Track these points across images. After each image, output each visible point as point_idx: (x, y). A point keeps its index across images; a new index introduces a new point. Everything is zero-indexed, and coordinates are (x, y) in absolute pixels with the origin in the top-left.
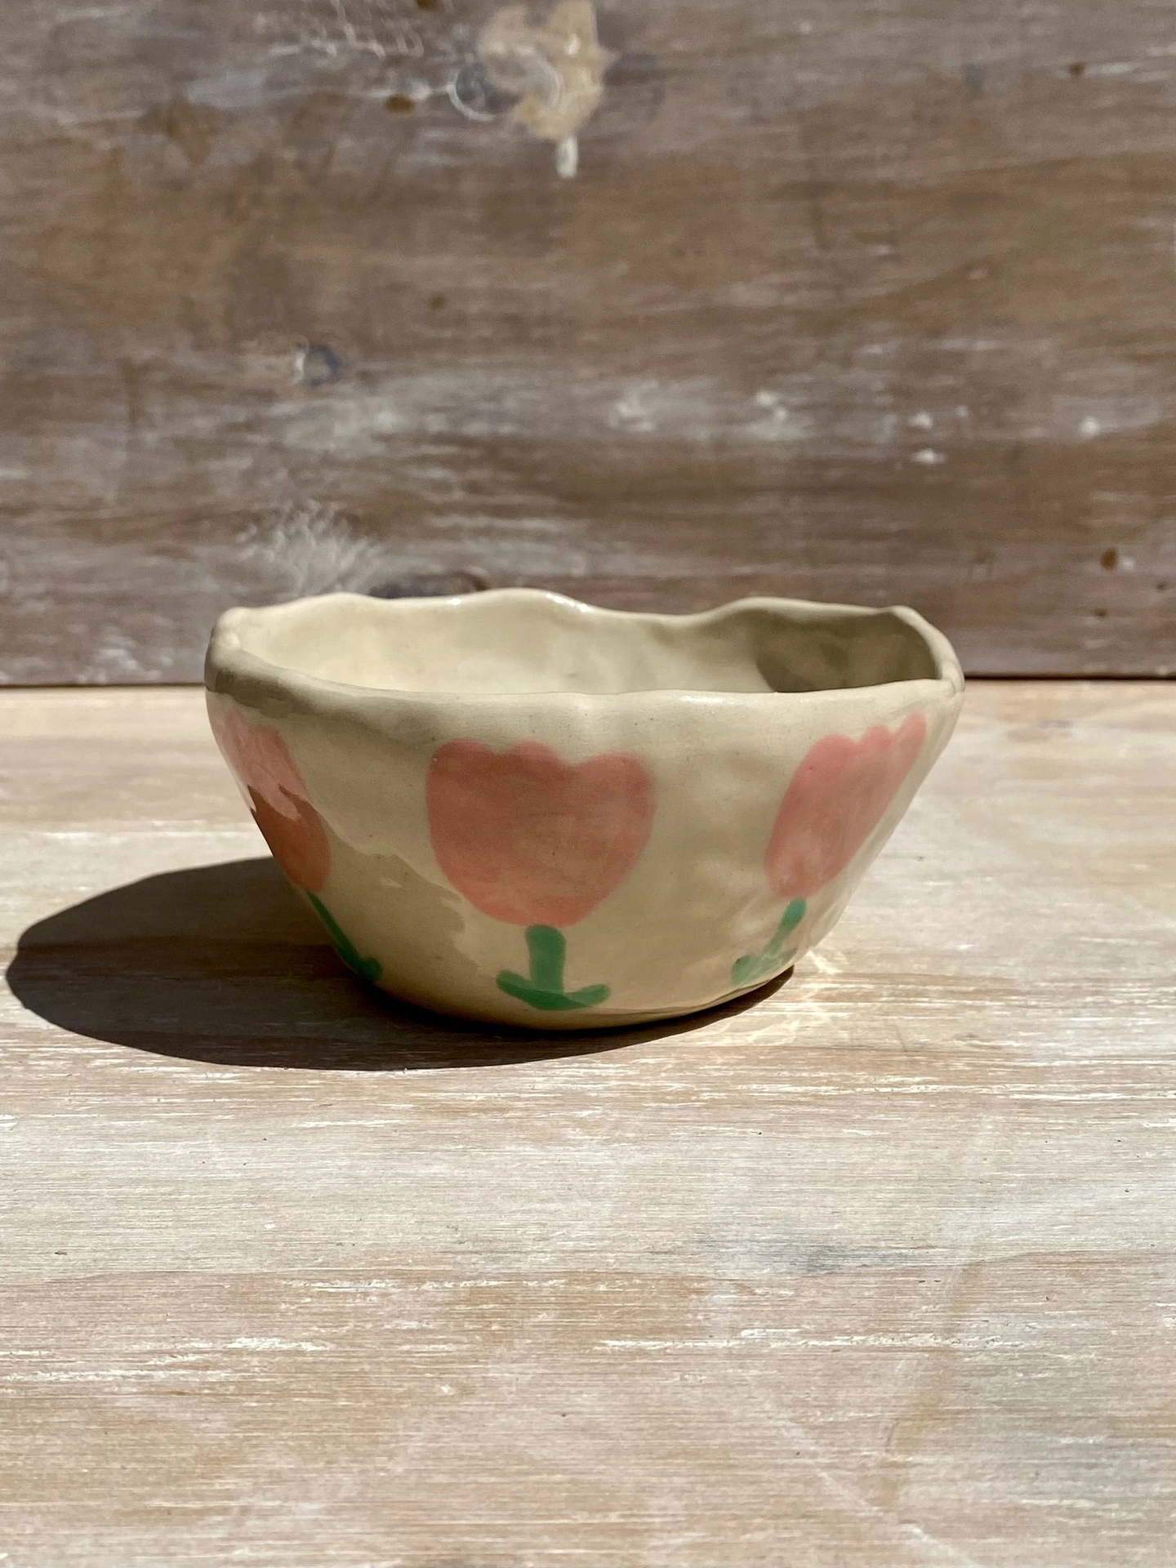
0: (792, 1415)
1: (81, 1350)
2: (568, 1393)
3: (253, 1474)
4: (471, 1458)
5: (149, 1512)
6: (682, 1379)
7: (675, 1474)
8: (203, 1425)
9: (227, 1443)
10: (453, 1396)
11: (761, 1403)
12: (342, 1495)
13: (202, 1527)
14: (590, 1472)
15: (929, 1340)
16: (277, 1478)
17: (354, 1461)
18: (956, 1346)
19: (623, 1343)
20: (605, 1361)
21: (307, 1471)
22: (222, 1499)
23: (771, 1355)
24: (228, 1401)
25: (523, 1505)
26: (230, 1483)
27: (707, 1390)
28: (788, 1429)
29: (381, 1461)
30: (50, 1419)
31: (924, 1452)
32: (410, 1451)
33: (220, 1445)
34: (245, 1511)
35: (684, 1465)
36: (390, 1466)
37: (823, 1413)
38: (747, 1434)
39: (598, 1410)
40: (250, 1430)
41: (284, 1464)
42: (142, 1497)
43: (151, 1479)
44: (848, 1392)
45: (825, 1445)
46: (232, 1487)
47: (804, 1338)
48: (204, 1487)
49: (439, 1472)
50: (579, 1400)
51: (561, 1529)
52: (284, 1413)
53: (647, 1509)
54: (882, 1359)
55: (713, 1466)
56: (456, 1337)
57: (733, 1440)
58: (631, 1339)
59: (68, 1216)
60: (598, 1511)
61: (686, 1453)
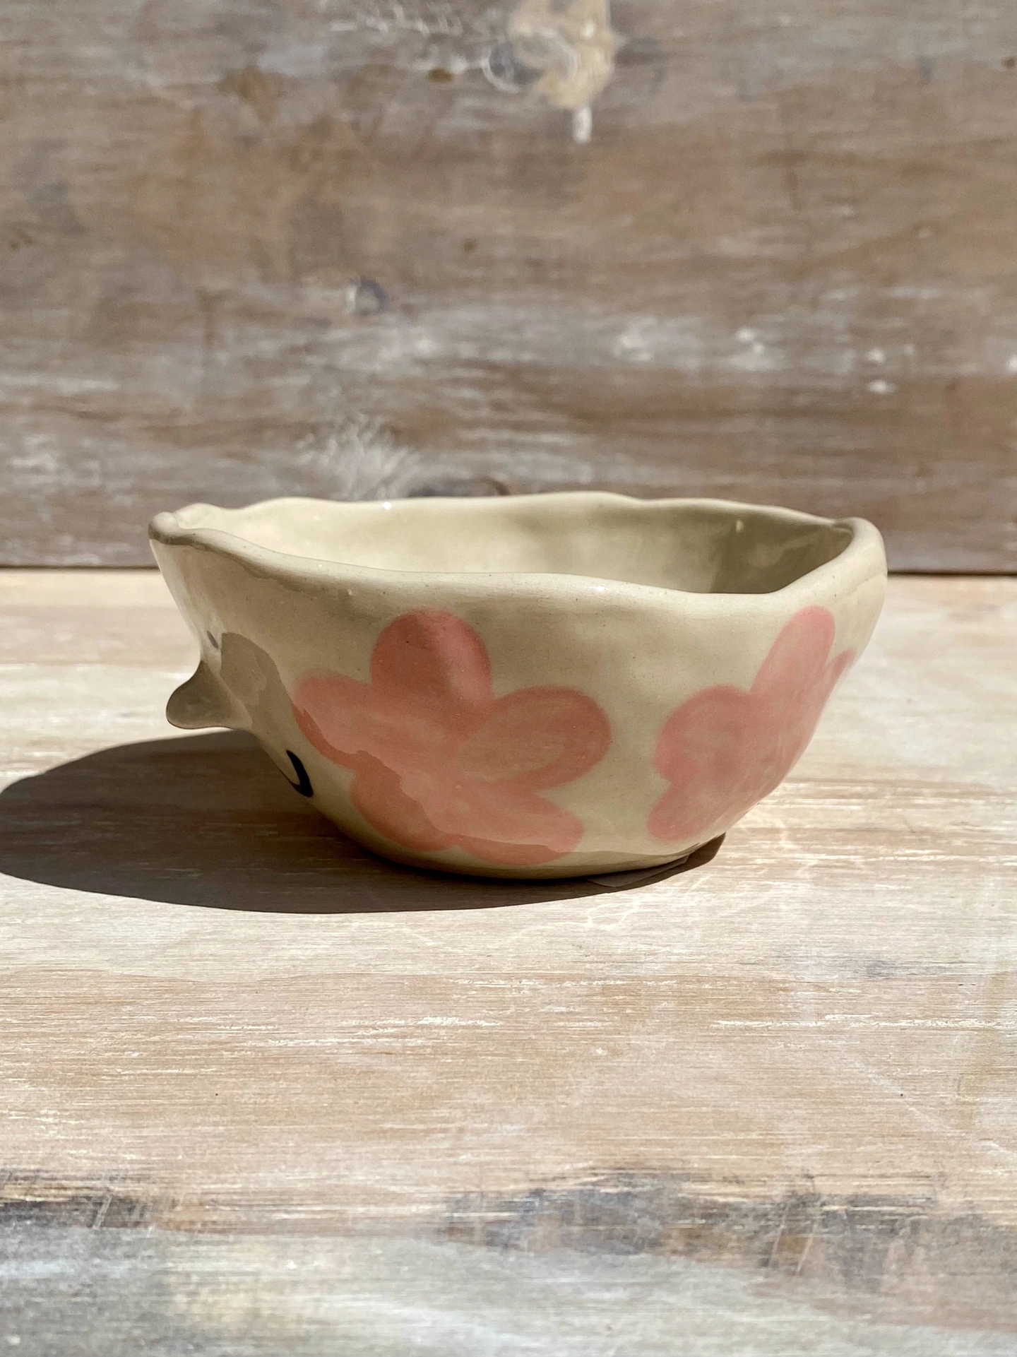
0: (878, 1070)
1: (301, 1025)
2: (698, 1054)
3: (461, 1106)
4: (631, 1096)
5: (385, 1132)
6: (785, 1046)
7: (795, 1108)
8: (412, 1075)
9: (435, 1086)
10: (606, 1056)
11: (851, 1063)
12: (536, 1119)
13: (430, 1141)
14: (728, 1106)
15: (973, 1023)
16: (480, 1109)
17: (539, 1098)
18: (998, 1027)
19: (732, 1023)
20: (721, 1034)
21: (504, 1104)
22: (442, 1123)
23: (853, 1031)
24: (428, 1059)
25: (681, 1127)
26: (444, 1112)
27: (807, 1054)
28: (877, 1080)
29: (561, 1098)
30: (287, 1071)
31: (989, 1096)
32: (582, 1091)
33: (430, 1087)
34: (461, 1130)
35: (800, 1101)
36: (568, 1101)
37: (902, 1070)
38: (846, 1082)
39: (724, 1066)
40: (451, 1078)
41: (486, 1100)
42: (375, 1122)
43: (379, 1109)
44: (919, 1056)
45: (908, 1090)
46: (447, 1115)
47: (876, 1021)
48: (424, 1115)
49: (608, 1105)
50: (707, 1059)
51: (715, 1143)
52: (477, 1066)
53: (778, 1130)
54: (941, 1035)
55: (825, 1103)
56: (600, 1017)
57: (836, 1087)
58: (740, 1020)
59: (264, 937)
60: (742, 1131)
61: (800, 1094)
